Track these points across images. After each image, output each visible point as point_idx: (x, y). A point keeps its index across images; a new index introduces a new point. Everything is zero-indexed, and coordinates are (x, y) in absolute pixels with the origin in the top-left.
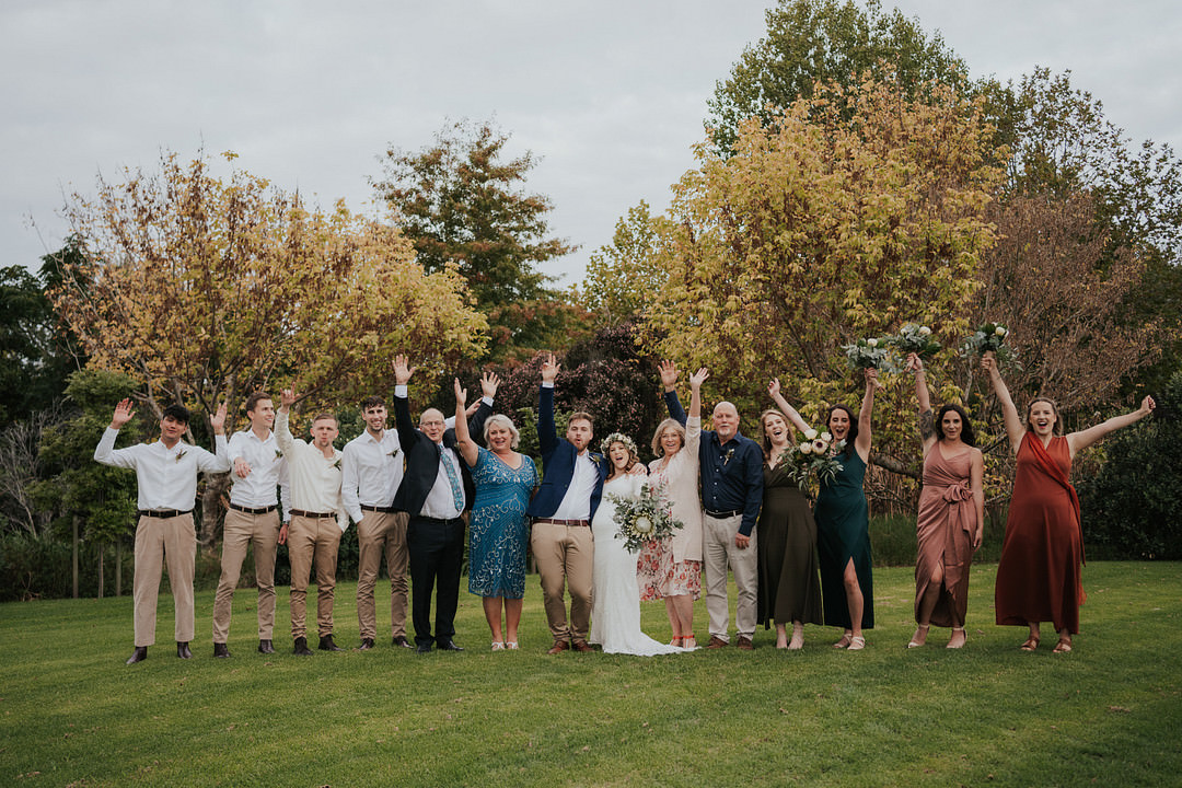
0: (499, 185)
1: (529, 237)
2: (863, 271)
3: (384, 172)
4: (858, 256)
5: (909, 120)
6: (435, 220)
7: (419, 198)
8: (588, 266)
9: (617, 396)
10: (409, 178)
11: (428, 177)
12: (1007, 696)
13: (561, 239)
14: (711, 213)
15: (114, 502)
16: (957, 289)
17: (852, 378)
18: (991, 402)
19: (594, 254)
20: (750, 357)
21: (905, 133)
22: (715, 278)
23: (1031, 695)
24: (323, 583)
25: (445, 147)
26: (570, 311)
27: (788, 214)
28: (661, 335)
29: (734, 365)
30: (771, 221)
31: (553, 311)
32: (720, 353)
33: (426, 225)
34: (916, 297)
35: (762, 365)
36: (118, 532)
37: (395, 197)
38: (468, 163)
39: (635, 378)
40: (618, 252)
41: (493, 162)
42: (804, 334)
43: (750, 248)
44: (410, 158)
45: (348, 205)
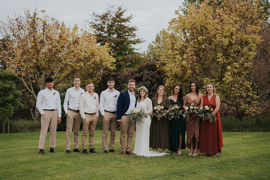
0: (123, 23)
1: (131, 38)
2: (222, 48)
3: (92, 19)
4: (221, 44)
5: (237, 6)
6: (106, 32)
7: (101, 26)
8: (148, 47)
9: (151, 81)
10: (98, 21)
11: (104, 21)
12: (256, 175)
13: (140, 39)
14: (179, 30)
15: (7, 107)
16: (249, 54)
17: (218, 78)
18: (258, 86)
19: (150, 43)
20: (190, 71)
21: (236, 9)
22: (180, 49)
23: (264, 175)
24: (92, 133)
25: (109, 12)
26: (142, 58)
27: (201, 31)
28: (164, 64)
29: (184, 74)
30: (196, 33)
31: (137, 58)
32: (181, 70)
33: (103, 34)
34: (237, 56)
35: (192, 74)
36: (8, 115)
37: (95, 26)
38: (115, 17)
39: (156, 77)
40: (156, 43)
41: (122, 17)
42: (205, 65)
43: (190, 40)
44: (99, 15)
45: (78, 26)
